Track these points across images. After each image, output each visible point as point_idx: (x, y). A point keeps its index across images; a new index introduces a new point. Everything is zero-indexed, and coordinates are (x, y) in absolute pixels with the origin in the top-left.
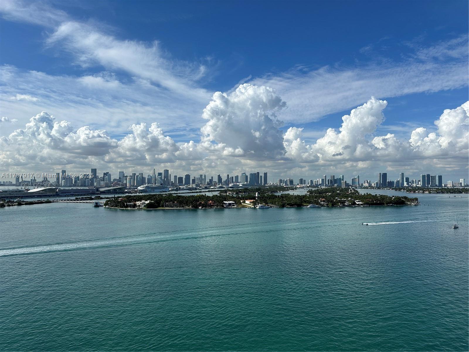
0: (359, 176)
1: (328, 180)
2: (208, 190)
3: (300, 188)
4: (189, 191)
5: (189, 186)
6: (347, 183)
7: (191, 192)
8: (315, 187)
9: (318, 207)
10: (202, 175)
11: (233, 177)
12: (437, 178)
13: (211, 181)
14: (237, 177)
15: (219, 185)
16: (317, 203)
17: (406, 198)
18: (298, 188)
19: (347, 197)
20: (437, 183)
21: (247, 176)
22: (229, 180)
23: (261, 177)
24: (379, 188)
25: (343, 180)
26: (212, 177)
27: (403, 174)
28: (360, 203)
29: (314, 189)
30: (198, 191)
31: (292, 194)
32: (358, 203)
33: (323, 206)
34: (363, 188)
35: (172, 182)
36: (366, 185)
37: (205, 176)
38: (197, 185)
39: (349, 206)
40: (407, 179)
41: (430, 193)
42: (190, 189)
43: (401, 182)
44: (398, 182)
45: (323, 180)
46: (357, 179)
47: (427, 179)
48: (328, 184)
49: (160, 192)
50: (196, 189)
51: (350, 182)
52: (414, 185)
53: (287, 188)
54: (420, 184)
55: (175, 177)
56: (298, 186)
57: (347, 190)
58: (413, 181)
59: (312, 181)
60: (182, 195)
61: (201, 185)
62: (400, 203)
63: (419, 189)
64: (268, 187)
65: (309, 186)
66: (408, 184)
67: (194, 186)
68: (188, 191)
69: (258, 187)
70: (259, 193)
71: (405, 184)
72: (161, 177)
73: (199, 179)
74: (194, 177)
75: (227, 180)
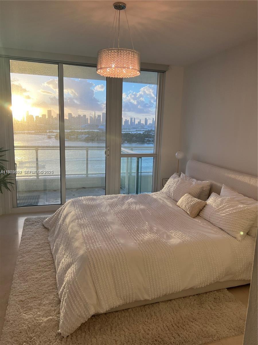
10: (132, 118)
13: (139, 123)
26: (140, 120)
37: (134, 119)
72: (100, 118)
73: (129, 121)
74: (126, 120)
75: (152, 123)
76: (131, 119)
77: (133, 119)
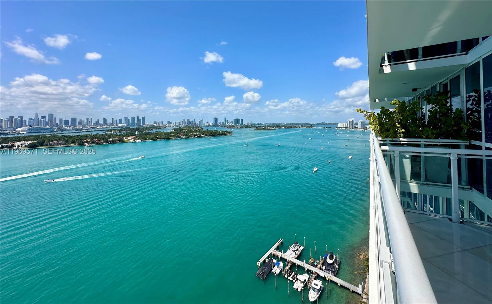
0: (203, 120)
1: (186, 122)
2: (94, 130)
3: (168, 127)
4: (76, 131)
5: (75, 127)
6: (197, 123)
7: (77, 131)
8: (178, 126)
9: (180, 139)
11: (117, 120)
12: (241, 120)
13: (97, 123)
14: (120, 120)
15: (105, 125)
16: (179, 137)
17: (226, 131)
18: (167, 127)
19: (197, 132)
20: (241, 123)
21: (129, 119)
22: (114, 122)
23: (140, 120)
24: (213, 126)
25: (194, 122)
26: (98, 120)
27: (225, 118)
28: (204, 135)
29: (177, 127)
30: (84, 131)
31: (163, 131)
32: (202, 135)
33: (182, 138)
34: (206, 126)
35: (57, 124)
36: (207, 124)
38: (83, 126)
39: (198, 137)
40: (227, 121)
41: (238, 128)
42: (76, 129)
43: (224, 123)
44: (223, 122)
45: (182, 121)
46: (202, 121)
47: (236, 121)
48: (186, 124)
49: (44, 133)
50: (82, 129)
51: (198, 123)
52: (231, 124)
53: (159, 127)
54: (233, 124)
55: (61, 120)
56: (167, 126)
57: (196, 128)
58: (230, 122)
59: (176, 123)
60: (68, 135)
61: (87, 126)
62: (223, 134)
63: (233, 126)
64: (146, 127)
65: (173, 125)
66: (228, 124)
67: (81, 127)
68: (74, 131)
69: (137, 127)
70: (138, 131)
71: (226, 123)
72: (44, 119)
73: (85, 122)
74: (81, 120)
75: (111, 122)
76: (88, 119)
77: (90, 119)
